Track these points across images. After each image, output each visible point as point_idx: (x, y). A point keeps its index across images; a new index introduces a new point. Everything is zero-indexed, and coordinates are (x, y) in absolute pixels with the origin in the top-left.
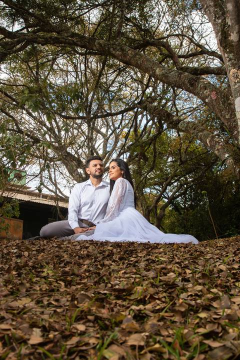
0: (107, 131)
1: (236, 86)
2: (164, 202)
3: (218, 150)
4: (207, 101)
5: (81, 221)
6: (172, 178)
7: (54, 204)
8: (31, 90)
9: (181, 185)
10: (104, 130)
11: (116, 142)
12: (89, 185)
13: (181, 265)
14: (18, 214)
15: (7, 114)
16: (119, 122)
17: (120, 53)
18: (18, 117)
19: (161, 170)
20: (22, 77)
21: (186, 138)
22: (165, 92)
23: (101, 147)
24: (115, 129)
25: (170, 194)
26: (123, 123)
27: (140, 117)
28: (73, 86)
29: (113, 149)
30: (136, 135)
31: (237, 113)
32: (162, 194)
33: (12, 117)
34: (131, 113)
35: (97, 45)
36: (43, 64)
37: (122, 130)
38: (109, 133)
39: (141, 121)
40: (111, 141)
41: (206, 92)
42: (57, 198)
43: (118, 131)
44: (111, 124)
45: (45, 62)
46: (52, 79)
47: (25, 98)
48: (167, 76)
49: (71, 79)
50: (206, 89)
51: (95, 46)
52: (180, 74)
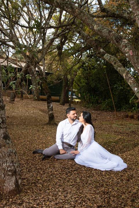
3: (130, 83)
35: (55, 3)
50: (126, 48)
51: (54, 3)
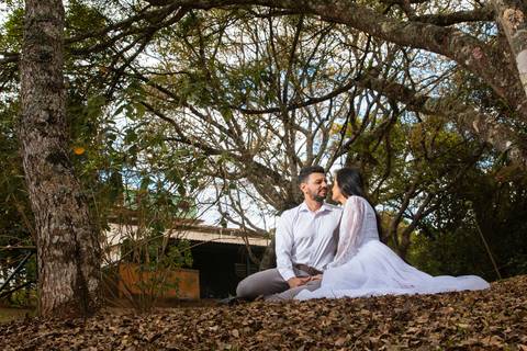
0: (310, 126)
1: (516, 35)
2: (406, 223)
3: (492, 137)
4: (467, 63)
5: (297, 267)
6: (416, 186)
7: (242, 242)
8: (193, 78)
9: (431, 196)
10: (305, 125)
11: (325, 140)
12: (305, 211)
13: (502, 336)
14: (190, 262)
15: (162, 116)
16: (326, 111)
17: (324, 7)
18: (178, 118)
19: (398, 175)
20: (178, 60)
21: (432, 123)
22: (391, 57)
23: (304, 149)
24: (322, 121)
25: (415, 211)
26: (333, 111)
27: (357, 99)
28: (254, 64)
29: (322, 152)
30: (355, 127)
31: (522, 77)
32: (402, 211)
33: (169, 120)
34: (344, 95)
36: (207, 38)
37: (332, 121)
38: (313, 129)
39: (359, 105)
40: (318, 140)
41: (465, 50)
42: (246, 233)
43: (326, 123)
44: (314, 115)
45: (210, 35)
46: (221, 58)
47: (186, 92)
48: (400, 33)
49: (250, 54)
50: (463, 45)
52: (420, 27)
